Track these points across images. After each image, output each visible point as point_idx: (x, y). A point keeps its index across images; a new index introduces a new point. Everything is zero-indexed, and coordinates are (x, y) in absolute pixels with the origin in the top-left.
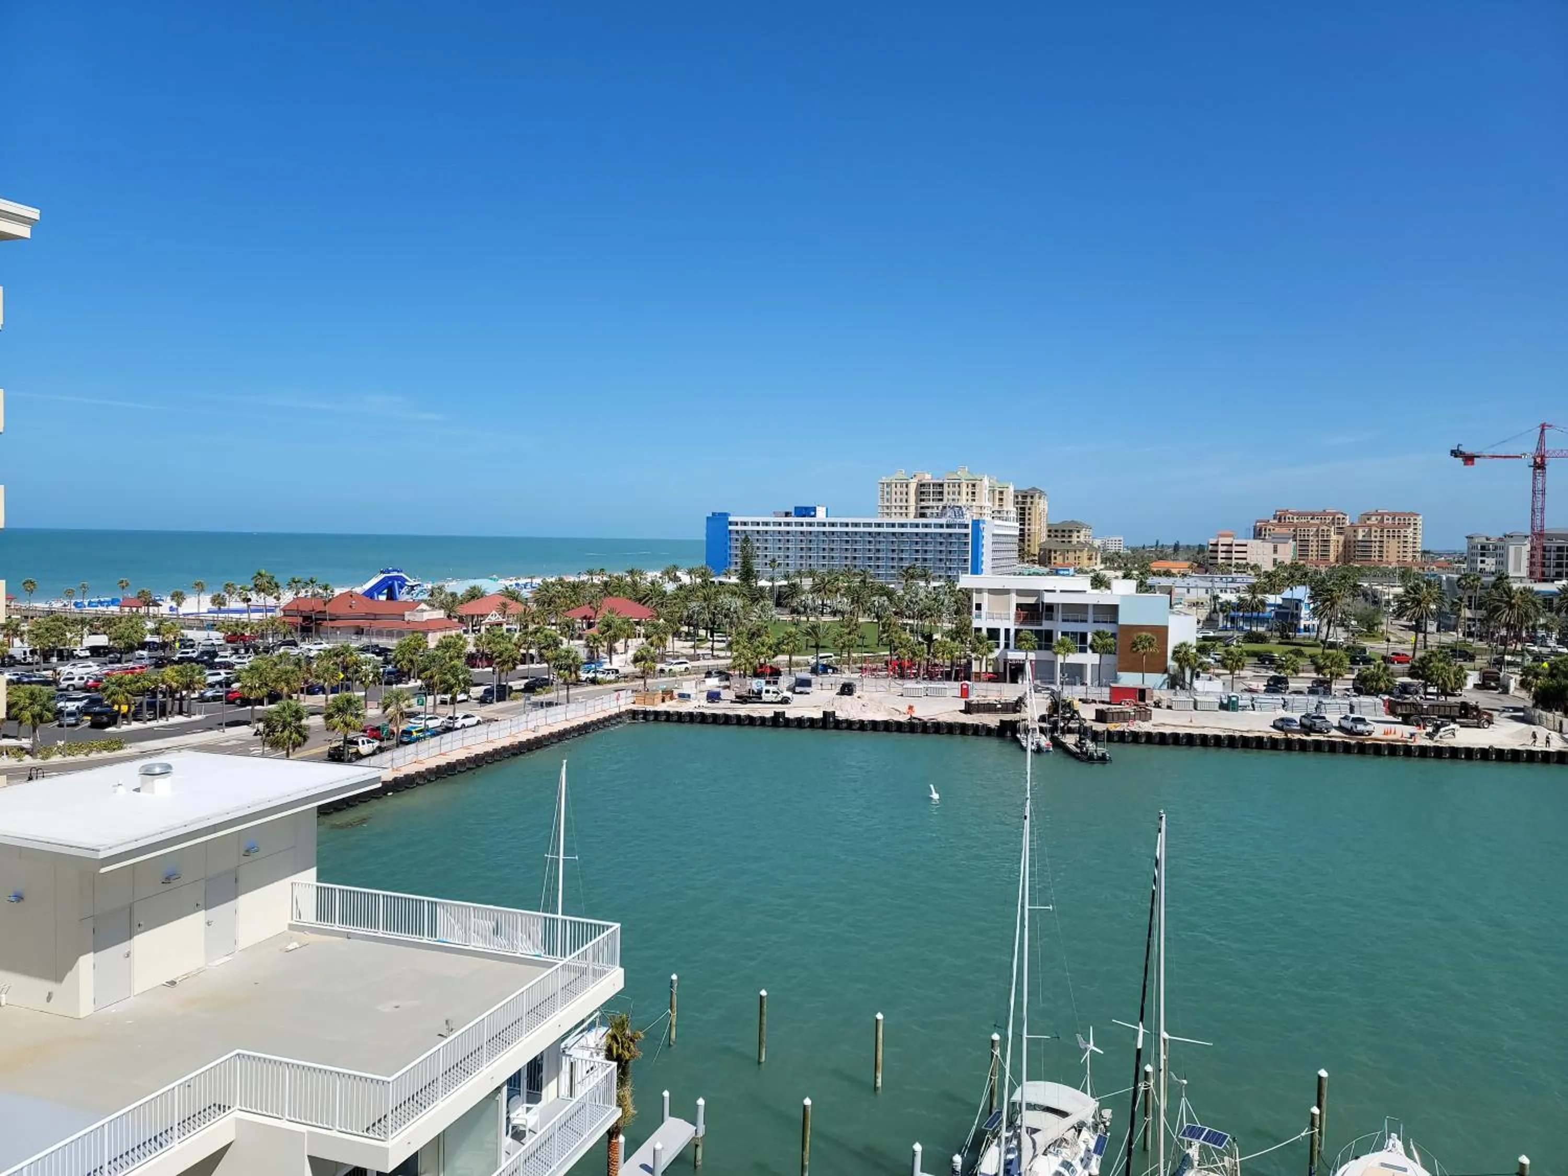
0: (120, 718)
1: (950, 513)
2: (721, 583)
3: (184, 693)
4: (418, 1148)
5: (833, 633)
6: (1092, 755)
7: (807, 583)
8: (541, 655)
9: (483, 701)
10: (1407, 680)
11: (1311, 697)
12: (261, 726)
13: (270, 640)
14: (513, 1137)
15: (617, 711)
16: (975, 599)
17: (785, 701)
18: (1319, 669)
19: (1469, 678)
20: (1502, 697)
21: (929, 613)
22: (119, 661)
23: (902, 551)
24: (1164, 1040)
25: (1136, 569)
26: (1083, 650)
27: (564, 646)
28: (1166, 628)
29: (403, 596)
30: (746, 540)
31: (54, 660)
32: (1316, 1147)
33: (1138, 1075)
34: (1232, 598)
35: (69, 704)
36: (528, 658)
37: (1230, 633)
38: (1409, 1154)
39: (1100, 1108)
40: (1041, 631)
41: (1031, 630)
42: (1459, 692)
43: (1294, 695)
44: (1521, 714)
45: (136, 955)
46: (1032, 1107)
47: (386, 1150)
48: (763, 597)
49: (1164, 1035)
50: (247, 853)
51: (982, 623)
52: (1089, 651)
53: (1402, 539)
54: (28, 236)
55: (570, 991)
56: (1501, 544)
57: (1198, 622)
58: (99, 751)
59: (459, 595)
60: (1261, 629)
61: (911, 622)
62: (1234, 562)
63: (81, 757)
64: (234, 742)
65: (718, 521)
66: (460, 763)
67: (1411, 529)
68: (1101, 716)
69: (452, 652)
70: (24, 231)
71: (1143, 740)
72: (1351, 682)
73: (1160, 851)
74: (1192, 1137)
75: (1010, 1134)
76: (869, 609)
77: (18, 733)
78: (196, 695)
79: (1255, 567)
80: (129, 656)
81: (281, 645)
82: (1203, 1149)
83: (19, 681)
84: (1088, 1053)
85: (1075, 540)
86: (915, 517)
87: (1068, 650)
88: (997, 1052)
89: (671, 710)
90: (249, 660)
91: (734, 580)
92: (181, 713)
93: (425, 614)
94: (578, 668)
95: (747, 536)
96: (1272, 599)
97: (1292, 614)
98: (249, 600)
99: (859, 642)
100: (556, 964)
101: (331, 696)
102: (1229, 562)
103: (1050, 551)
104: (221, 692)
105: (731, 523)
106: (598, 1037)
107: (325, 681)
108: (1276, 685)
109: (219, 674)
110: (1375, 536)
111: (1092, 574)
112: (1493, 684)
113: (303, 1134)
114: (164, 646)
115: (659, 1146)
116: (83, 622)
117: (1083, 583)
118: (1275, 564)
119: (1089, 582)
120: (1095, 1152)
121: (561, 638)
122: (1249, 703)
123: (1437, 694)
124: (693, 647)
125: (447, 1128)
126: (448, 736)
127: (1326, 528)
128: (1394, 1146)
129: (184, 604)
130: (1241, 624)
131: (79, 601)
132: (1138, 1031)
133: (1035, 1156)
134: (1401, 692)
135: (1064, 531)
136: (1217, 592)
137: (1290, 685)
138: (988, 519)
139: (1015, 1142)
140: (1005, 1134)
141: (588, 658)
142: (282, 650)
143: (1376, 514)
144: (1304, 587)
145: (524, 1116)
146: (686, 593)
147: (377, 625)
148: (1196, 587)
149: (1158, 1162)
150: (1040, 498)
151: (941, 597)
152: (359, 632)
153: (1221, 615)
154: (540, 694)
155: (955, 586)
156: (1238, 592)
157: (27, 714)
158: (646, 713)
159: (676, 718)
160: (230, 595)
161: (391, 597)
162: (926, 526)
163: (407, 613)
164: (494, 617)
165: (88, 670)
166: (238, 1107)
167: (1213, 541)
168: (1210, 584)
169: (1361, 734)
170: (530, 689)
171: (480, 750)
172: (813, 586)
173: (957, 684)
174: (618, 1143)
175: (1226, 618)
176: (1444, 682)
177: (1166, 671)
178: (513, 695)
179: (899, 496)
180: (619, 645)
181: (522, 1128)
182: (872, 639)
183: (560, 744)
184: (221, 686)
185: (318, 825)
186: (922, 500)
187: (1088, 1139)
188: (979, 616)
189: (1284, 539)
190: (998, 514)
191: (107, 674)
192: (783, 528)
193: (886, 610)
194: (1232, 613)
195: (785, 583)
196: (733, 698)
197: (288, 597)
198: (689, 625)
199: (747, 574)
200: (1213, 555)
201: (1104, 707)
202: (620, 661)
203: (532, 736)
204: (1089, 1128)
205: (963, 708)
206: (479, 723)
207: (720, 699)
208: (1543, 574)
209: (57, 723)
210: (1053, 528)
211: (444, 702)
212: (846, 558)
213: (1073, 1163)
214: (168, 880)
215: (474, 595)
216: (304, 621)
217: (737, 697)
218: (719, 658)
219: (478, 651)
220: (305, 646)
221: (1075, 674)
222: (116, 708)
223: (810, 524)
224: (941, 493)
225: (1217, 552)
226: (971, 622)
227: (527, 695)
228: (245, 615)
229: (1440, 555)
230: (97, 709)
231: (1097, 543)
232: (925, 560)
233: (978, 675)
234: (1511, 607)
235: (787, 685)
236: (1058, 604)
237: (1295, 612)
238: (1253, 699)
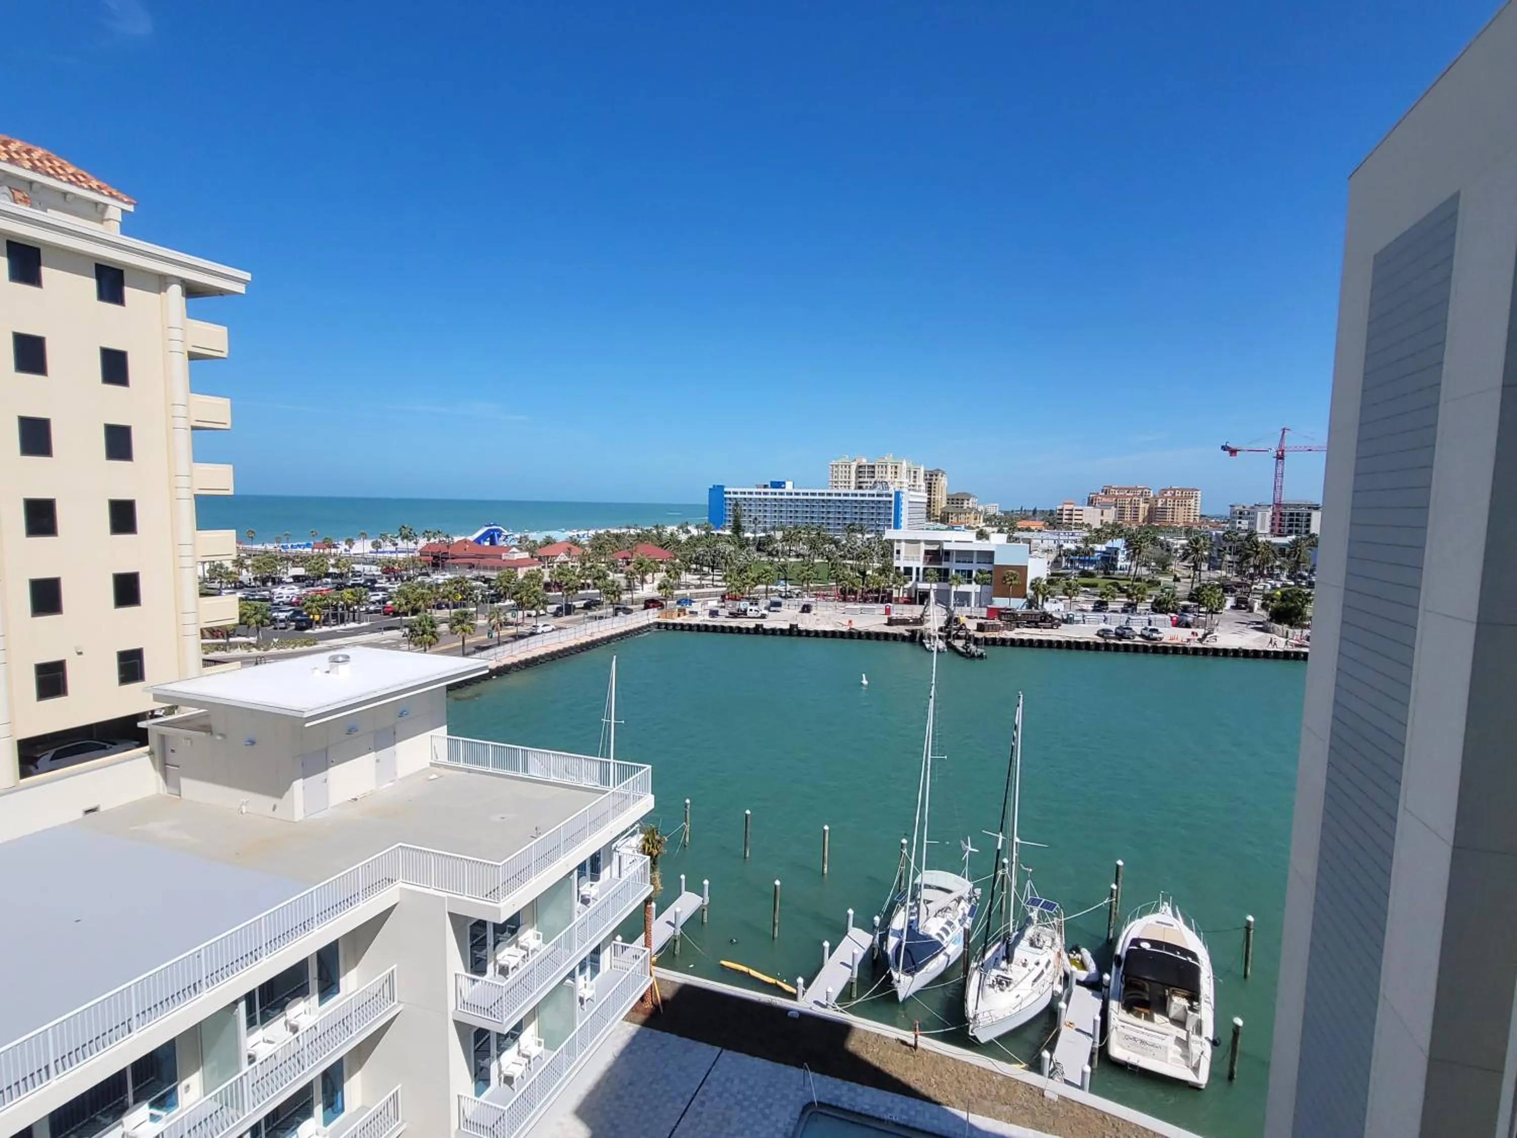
0: (314, 623)
1: (879, 486)
2: (719, 535)
3: (356, 607)
4: (520, 908)
5: (797, 570)
6: (974, 654)
7: (779, 535)
8: (595, 584)
9: (556, 615)
10: (1187, 603)
11: (1123, 615)
12: (407, 630)
13: (411, 572)
14: (582, 902)
15: (646, 622)
16: (896, 546)
17: (763, 616)
18: (1129, 596)
19: (1228, 602)
20: (1249, 614)
21: (863, 556)
22: (313, 585)
23: (846, 513)
24: (1017, 843)
25: (1007, 526)
26: (969, 582)
27: (610, 578)
28: (1026, 567)
29: (501, 542)
30: (736, 505)
31: (270, 584)
32: (1114, 910)
33: (998, 865)
34: (1072, 546)
35: (280, 614)
36: (586, 586)
37: (1069, 571)
38: (1175, 915)
39: (974, 888)
40: (941, 569)
41: (934, 568)
42: (1220, 611)
43: (1112, 614)
44: (1261, 626)
45: (330, 779)
46: (928, 886)
47: (499, 909)
48: (748, 545)
49: (1017, 840)
50: (401, 715)
51: (900, 563)
52: (974, 583)
53: (1187, 507)
54: (243, 292)
55: (619, 809)
56: (1252, 510)
57: (1049, 563)
58: (301, 646)
59: (538, 542)
60: (1091, 568)
61: (851, 562)
62: (1074, 521)
63: (290, 650)
64: (389, 641)
65: (717, 492)
66: (541, 657)
67: (1193, 500)
68: (981, 628)
69: (535, 581)
70: (241, 289)
71: (1009, 643)
72: (1150, 605)
73: (1018, 719)
74: (1034, 905)
75: (912, 904)
76: (822, 554)
77: (247, 633)
78: (363, 609)
79: (1088, 525)
80: (319, 582)
81: (418, 576)
82: (1041, 913)
83: (246, 599)
84: (967, 854)
85: (965, 506)
86: (855, 489)
87: (960, 583)
88: (905, 851)
89: (685, 622)
90: (395, 587)
91: (728, 532)
92: (354, 620)
93: (516, 555)
94: (620, 593)
95: (737, 502)
96: (1099, 547)
97: (1112, 558)
98: (396, 544)
99: (815, 575)
100: (607, 792)
101: (453, 611)
102: (1070, 522)
103: (948, 513)
104: (380, 607)
105: (726, 493)
106: (637, 840)
107: (449, 600)
108: (1100, 607)
109: (378, 595)
110: (1170, 503)
111: (977, 530)
112: (1243, 606)
113: (444, 898)
114: (341, 575)
115: (678, 910)
116: (288, 559)
117: (971, 536)
118: (1101, 524)
119: (975, 534)
120: (969, 915)
121: (608, 572)
122: (1081, 618)
123: (1206, 613)
124: (699, 579)
125: (539, 896)
126: (533, 639)
127: (1137, 499)
128: (1165, 910)
129: (354, 547)
130: (1077, 564)
131: (284, 544)
132: (997, 838)
133: (928, 919)
134: (1182, 611)
135: (958, 500)
136: (1062, 542)
137: (1109, 606)
138: (905, 490)
139: (916, 909)
140: (909, 904)
141: (627, 586)
142: (419, 579)
143: (1171, 489)
144: (1120, 540)
145: (589, 889)
146: (693, 542)
147: (483, 562)
148: (1048, 539)
149: (1009, 921)
150: (942, 476)
151: (873, 545)
152: (471, 566)
153: (1064, 558)
154: (595, 610)
155: (882, 537)
156: (1076, 542)
157: (253, 620)
158: (667, 625)
159: (687, 628)
160: (384, 541)
161: (493, 543)
162: (863, 495)
163: (503, 554)
164: (562, 557)
165: (292, 591)
166: (401, 879)
167: (1060, 507)
168: (1057, 537)
169: (1155, 639)
170: (587, 607)
171: (554, 648)
172: (783, 537)
173: (883, 606)
174: (651, 908)
175: (1067, 560)
176: (1212, 605)
177: (1025, 596)
178: (576, 611)
179: (844, 474)
180: (648, 577)
181: (587, 897)
182: (823, 574)
183: (609, 644)
184: (380, 603)
185: (447, 697)
186: (860, 477)
187: (965, 907)
188: (898, 559)
189: (1107, 506)
190: (912, 487)
191: (305, 594)
192: (762, 496)
193: (833, 554)
194: (1072, 557)
195: (763, 535)
196: (728, 615)
197: (422, 542)
198: (696, 564)
199: (737, 529)
200: (1060, 517)
201: (983, 621)
202: (649, 588)
203: (589, 639)
204: (965, 901)
205: (886, 622)
206: (553, 630)
207: (718, 615)
208: (1280, 531)
209: (273, 626)
210: (950, 498)
211: (529, 616)
212: (807, 517)
213: (954, 922)
214: (350, 732)
215: (549, 542)
216: (434, 559)
217: (730, 614)
218: (717, 586)
219: (552, 580)
220: (434, 576)
221: (964, 598)
222: (311, 617)
223: (781, 494)
224: (873, 472)
225: (1062, 514)
226: (893, 563)
227: (585, 611)
228: (394, 555)
229: (1212, 518)
230: (298, 617)
231: (980, 508)
232: (862, 519)
233: (897, 599)
234: (1258, 553)
235: (764, 606)
236: (953, 551)
237: (1114, 556)
238: (1084, 616)
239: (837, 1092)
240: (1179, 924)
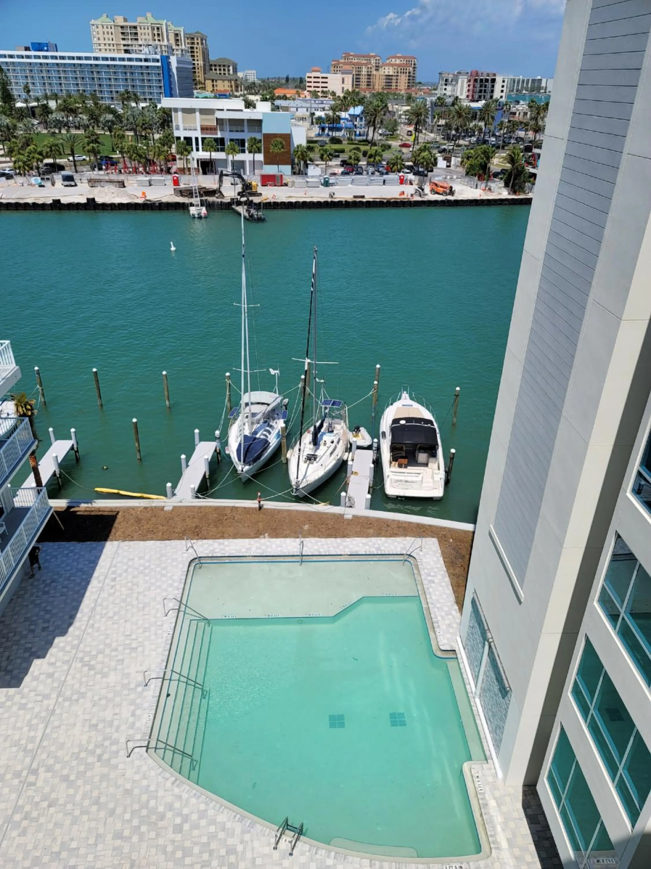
1: (144, 50)
5: (81, 142)
6: (255, 217)
7: (52, 104)
16: (173, 116)
23: (116, 79)
25: (267, 94)
26: (243, 151)
28: (290, 134)
34: (322, 114)
37: (322, 138)
38: (412, 399)
39: (283, 399)
40: (217, 138)
41: (211, 138)
48: (22, 115)
51: (179, 133)
52: (247, 152)
53: (407, 74)
56: (454, 77)
57: (305, 130)
60: (338, 135)
62: (321, 89)
67: (412, 68)
74: (326, 404)
79: (333, 93)
85: (227, 72)
86: (121, 53)
87: (235, 152)
96: (344, 115)
97: (354, 124)
102: (318, 89)
103: (213, 80)
110: (394, 71)
111: (244, 99)
115: (55, 453)
117: (239, 104)
118: (343, 92)
119: (243, 104)
120: (282, 417)
122: (335, 182)
127: (368, 66)
128: (406, 397)
130: (327, 131)
136: (313, 110)
143: (394, 57)
144: (359, 107)
148: (302, 107)
153: (317, 126)
155: (157, 106)
156: (324, 110)
162: (130, 60)
167: (308, 75)
168: (309, 105)
172: (58, 107)
173: (170, 177)
175: (319, 128)
177: (290, 163)
179: (106, 36)
182: (108, 146)
186: (124, 39)
188: (177, 129)
189: (346, 72)
190: (177, 52)
192: (26, 60)
193: (113, 124)
194: (323, 124)
199: (7, 98)
204: (279, 408)
205: (176, 192)
208: (473, 96)
210: (212, 64)
213: (273, 424)
221: (240, 168)
223: (45, 57)
224: (136, 34)
225: (310, 82)
226: (173, 133)
229: (424, 85)
231: (240, 75)
232: (133, 86)
234: (460, 117)
236: (226, 119)
238: (336, 179)
239: (211, 548)
240: (416, 405)
